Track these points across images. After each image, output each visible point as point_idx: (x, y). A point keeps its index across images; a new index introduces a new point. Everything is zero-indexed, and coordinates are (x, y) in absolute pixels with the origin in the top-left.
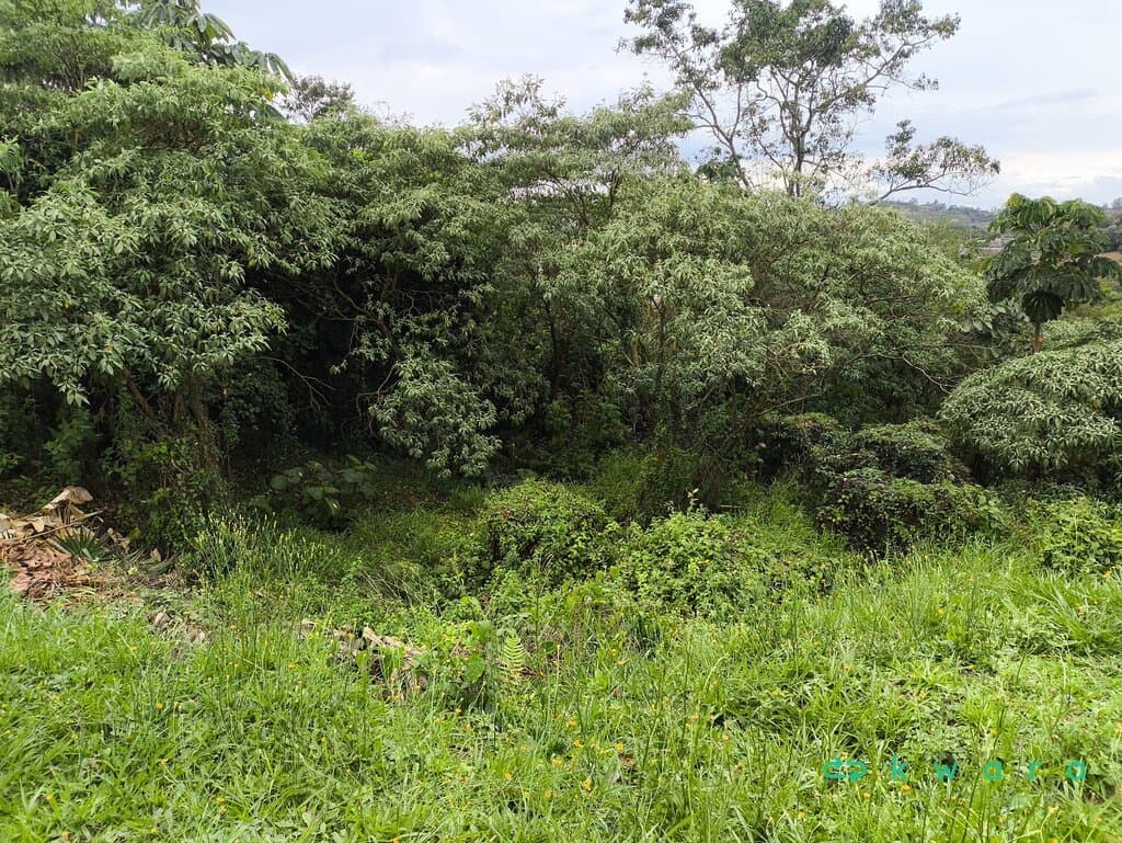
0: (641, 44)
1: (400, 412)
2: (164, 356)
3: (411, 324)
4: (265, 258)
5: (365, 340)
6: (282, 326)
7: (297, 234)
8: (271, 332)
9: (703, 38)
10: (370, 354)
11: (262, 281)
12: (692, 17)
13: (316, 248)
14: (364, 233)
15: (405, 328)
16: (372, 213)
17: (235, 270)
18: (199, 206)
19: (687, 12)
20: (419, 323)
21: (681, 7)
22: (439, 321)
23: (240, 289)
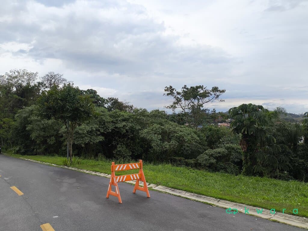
0: (168, 94)
1: (117, 152)
2: (91, 141)
3: (121, 140)
4: (102, 131)
5: (114, 142)
6: (104, 139)
7: (106, 128)
8: (103, 140)
9: (178, 93)
10: (114, 144)
11: (102, 134)
12: (176, 90)
13: (109, 130)
14: (116, 128)
15: (120, 140)
16: (117, 125)
17: (99, 133)
18: (96, 126)
19: (175, 90)
20: (122, 140)
21: (174, 89)
22: (124, 140)
23: (99, 135)
